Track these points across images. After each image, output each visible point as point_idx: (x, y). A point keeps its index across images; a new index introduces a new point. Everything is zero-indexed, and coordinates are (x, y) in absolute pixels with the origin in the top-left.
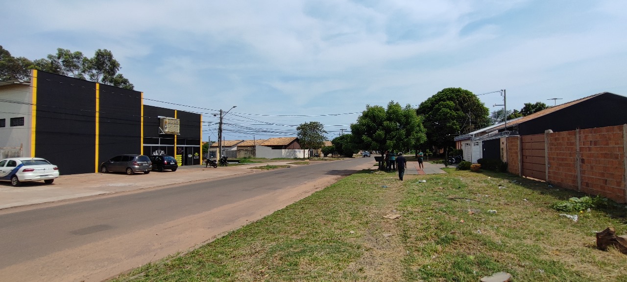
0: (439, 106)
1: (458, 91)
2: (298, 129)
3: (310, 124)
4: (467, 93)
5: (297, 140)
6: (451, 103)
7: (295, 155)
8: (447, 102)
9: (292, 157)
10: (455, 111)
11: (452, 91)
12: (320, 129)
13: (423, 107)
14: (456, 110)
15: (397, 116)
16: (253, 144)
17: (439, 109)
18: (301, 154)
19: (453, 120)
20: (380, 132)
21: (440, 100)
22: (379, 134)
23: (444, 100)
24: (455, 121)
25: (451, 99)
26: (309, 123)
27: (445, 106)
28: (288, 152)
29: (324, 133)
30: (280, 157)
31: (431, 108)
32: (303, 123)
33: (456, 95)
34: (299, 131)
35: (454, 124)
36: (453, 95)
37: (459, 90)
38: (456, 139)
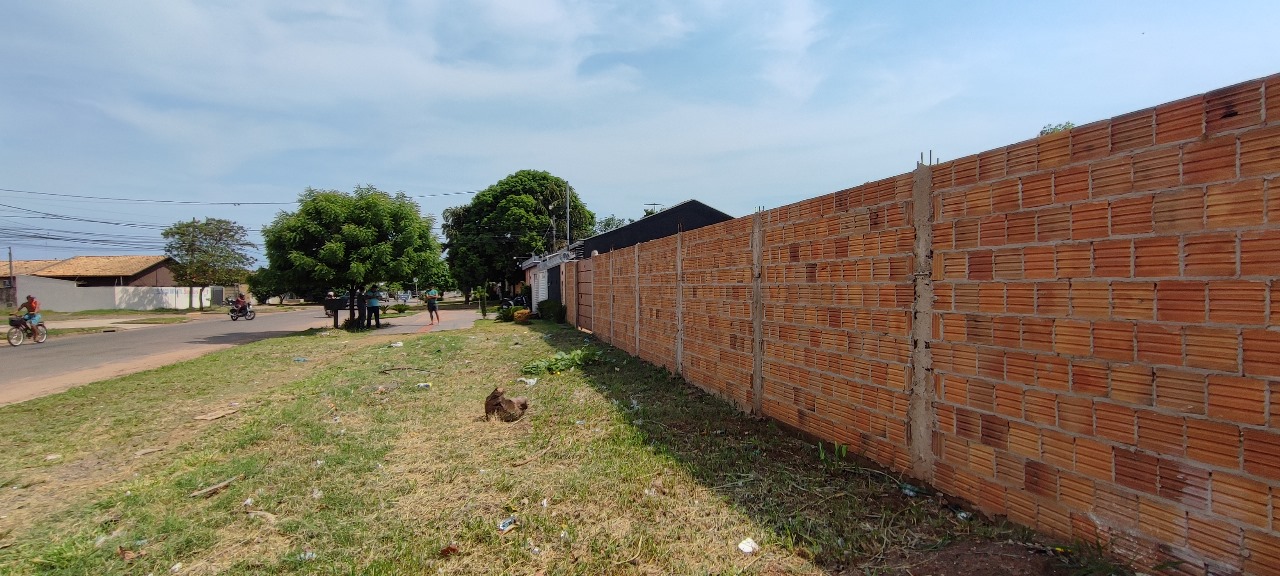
0: (508, 202)
1: (542, 178)
2: (166, 235)
3: (207, 224)
4: (559, 183)
5: (167, 262)
6: (528, 199)
7: (160, 301)
8: (523, 196)
9: (150, 308)
10: (535, 215)
11: (535, 177)
12: (237, 237)
13: (480, 203)
14: (537, 212)
15: (376, 215)
16: (8, 271)
17: (506, 209)
18: (178, 297)
19: (531, 230)
20: (334, 246)
21: (510, 192)
22: (331, 249)
23: (517, 193)
24: (535, 233)
25: (531, 192)
26: (204, 221)
27: (518, 205)
28: (135, 294)
29: (247, 248)
30: (105, 308)
31: (492, 206)
32: (187, 220)
33: (541, 185)
34: (171, 239)
35: (532, 239)
36: (535, 185)
37: (545, 177)
38: (526, 264)
